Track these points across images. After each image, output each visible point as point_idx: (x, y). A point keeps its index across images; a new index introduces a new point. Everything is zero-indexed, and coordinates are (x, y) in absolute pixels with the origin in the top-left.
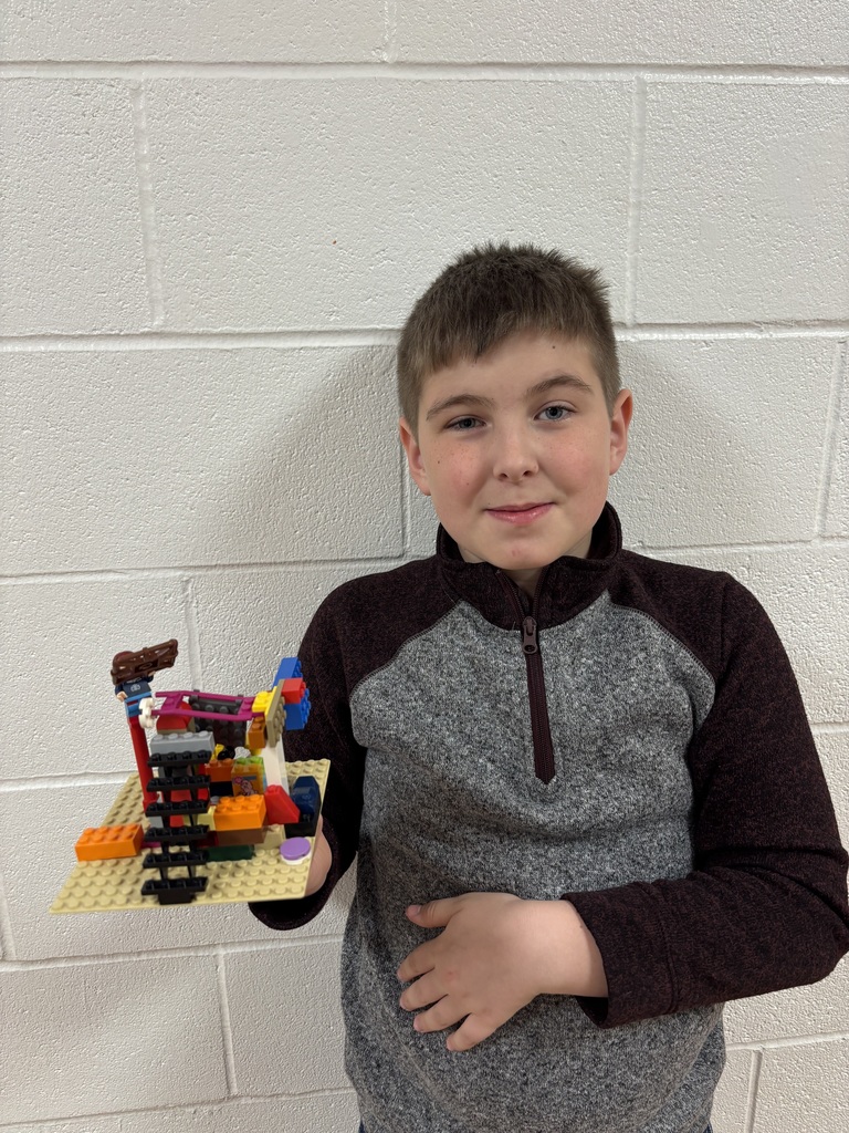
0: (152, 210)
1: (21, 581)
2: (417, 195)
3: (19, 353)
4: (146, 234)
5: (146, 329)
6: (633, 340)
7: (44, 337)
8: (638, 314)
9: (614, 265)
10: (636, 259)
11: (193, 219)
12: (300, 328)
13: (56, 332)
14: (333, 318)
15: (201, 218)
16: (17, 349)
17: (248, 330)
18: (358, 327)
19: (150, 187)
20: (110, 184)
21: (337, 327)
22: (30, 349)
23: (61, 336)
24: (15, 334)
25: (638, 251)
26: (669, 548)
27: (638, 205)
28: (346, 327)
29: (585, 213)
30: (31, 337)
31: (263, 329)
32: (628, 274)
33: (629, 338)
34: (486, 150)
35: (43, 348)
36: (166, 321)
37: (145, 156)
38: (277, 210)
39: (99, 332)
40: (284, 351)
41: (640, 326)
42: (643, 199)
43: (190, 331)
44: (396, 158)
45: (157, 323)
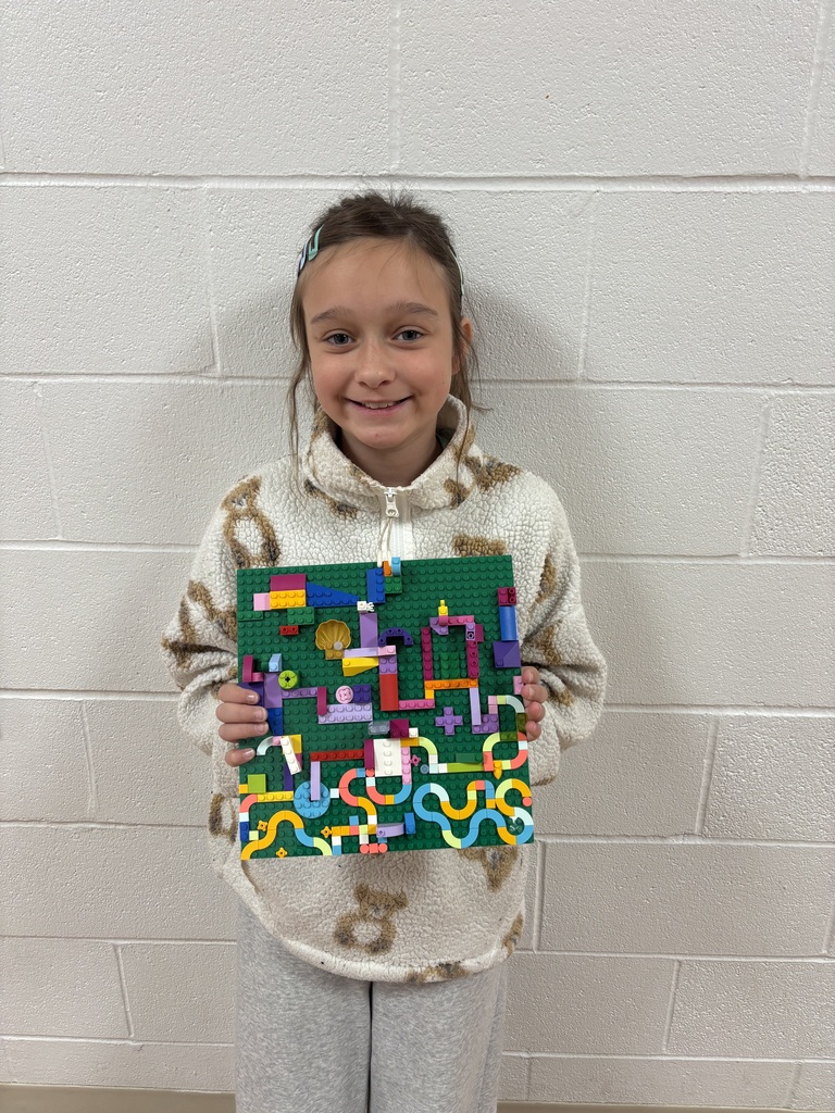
0: (398, 67)
1: (268, 383)
2: (623, 54)
3: (282, 190)
4: (391, 88)
5: (385, 172)
6: (804, 192)
7: (303, 176)
8: (811, 167)
9: (793, 121)
10: (814, 116)
11: (431, 75)
12: (510, 174)
13: (313, 173)
14: (538, 166)
15: (437, 74)
16: (281, 187)
17: (466, 175)
18: (557, 174)
19: (398, 48)
20: (367, 44)
21: (542, 174)
22: (291, 187)
23: (316, 176)
24: (281, 174)
25: (816, 108)
26: (816, 386)
27: (821, 66)
28: (547, 174)
29: (772, 72)
30: (293, 177)
31: (481, 174)
32: (805, 129)
33: (800, 189)
34: (687, 14)
35: (301, 186)
36: (401, 164)
37: (396, 20)
38: (501, 67)
39: (346, 173)
40: (497, 193)
41: (811, 178)
42: (826, 60)
43: (419, 174)
44: (608, 21)
45: (393, 168)
